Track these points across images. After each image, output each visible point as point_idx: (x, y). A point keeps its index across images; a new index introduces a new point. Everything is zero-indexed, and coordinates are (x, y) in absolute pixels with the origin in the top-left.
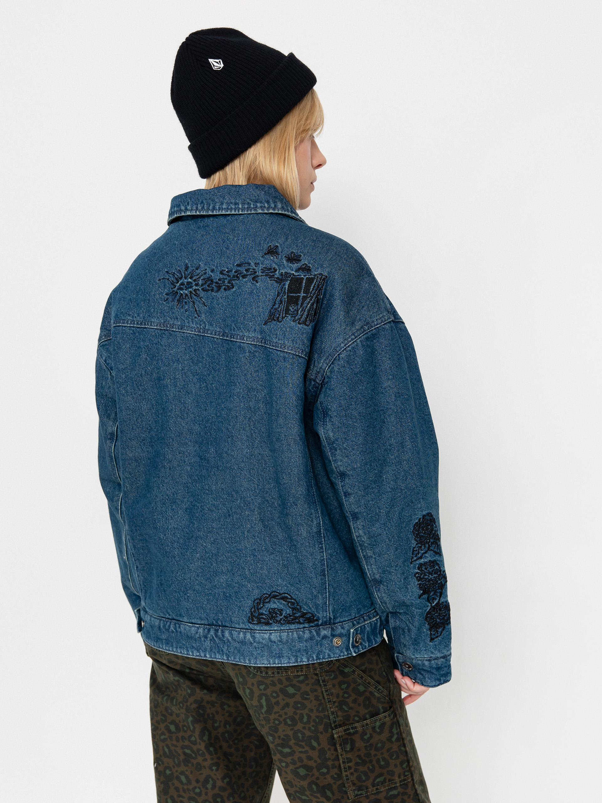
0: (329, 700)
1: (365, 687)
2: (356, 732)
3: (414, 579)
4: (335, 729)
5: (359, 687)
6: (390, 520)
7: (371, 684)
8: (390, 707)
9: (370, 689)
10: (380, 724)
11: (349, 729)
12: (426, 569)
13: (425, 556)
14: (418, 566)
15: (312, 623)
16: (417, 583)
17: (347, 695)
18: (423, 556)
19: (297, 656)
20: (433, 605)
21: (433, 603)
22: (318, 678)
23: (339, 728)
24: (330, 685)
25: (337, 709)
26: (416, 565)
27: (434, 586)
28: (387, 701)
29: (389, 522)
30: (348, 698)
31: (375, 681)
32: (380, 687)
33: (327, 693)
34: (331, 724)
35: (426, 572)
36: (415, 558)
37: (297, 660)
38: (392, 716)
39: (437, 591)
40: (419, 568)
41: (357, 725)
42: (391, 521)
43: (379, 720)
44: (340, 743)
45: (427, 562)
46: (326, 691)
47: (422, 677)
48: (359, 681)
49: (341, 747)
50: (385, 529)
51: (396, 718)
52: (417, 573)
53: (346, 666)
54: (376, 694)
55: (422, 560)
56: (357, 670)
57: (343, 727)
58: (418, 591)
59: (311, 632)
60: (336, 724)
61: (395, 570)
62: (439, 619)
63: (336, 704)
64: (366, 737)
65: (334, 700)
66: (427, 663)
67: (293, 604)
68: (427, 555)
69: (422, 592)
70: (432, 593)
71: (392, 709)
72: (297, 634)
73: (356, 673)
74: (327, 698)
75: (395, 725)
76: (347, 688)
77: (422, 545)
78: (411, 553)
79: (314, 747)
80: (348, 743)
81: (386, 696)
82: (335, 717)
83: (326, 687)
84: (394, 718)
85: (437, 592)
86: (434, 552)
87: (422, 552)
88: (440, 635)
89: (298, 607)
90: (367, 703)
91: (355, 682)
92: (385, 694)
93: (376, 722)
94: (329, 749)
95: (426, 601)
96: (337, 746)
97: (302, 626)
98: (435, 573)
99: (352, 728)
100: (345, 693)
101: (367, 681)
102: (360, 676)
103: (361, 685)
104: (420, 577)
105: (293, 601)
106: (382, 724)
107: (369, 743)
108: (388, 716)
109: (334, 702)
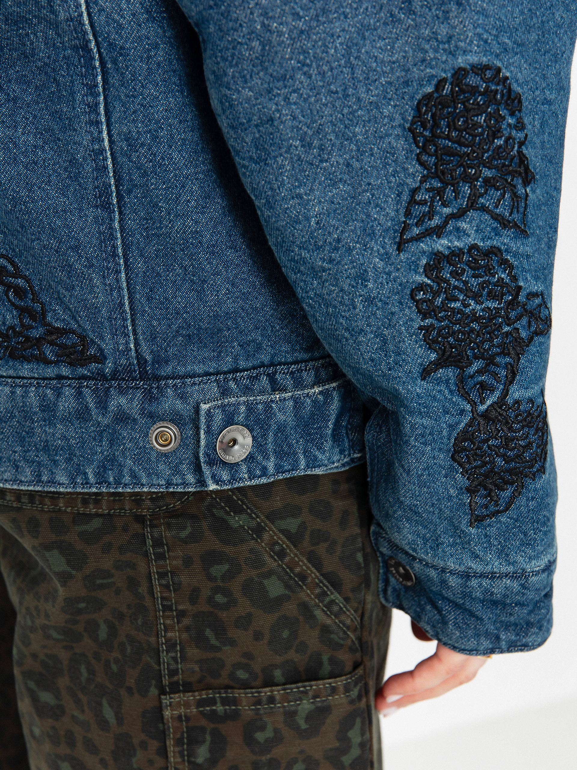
0: (165, 603)
1: (288, 587)
2: (234, 716)
3: (410, 308)
4: (170, 693)
5: (266, 582)
6: (309, 66)
7: (310, 580)
8: (356, 666)
9: (302, 595)
10: (313, 707)
11: (213, 702)
12: (455, 274)
13: (458, 229)
14: (427, 264)
15: (82, 366)
16: (418, 322)
17: (225, 600)
18: (450, 227)
19: (39, 463)
20: (482, 408)
21: (482, 402)
22: (140, 531)
23: (185, 691)
24: (175, 558)
25: (185, 635)
26: (419, 259)
27: (483, 342)
28: (349, 642)
29: (305, 74)
30: (226, 607)
31: (322, 575)
32: (335, 596)
33: (164, 582)
34: (160, 676)
35: (455, 287)
36: (416, 231)
37: (39, 476)
38: (355, 693)
39: (498, 359)
40: (428, 270)
41: (238, 693)
42: (313, 72)
43: (311, 694)
44: (178, 736)
45: (461, 250)
46: (162, 575)
47: (437, 617)
48: (271, 563)
49: (177, 749)
50: (286, 99)
51: (364, 700)
52: (421, 287)
53: (239, 510)
54: (318, 613)
55: (444, 242)
56: (271, 529)
57: (196, 694)
58: (420, 351)
59: (79, 394)
60: (176, 678)
61: (331, 261)
62: (504, 456)
63: (186, 621)
64: (260, 736)
65: (181, 607)
66: (453, 581)
67: (20, 292)
68: (464, 225)
69: (433, 356)
70: (476, 366)
71: (360, 671)
72: (37, 394)
73: (266, 536)
74: (163, 598)
75: (358, 720)
76: (229, 576)
77: (446, 184)
78: (402, 211)
79: (107, 722)
80: (204, 741)
81: (348, 628)
82: (175, 659)
83: (161, 563)
84: (359, 697)
85: (497, 365)
86: (496, 217)
87: (447, 211)
88: (507, 509)
89: (38, 307)
90: (285, 634)
91: (258, 563)
92: (348, 622)
93: (301, 699)
94: (144, 745)
95: (451, 391)
96: (168, 743)
97: (50, 371)
98: (492, 296)
99: (225, 702)
100: (216, 590)
101: (297, 570)
102: (277, 548)
103: (274, 577)
104: (431, 302)
105: (20, 282)
106: (317, 708)
107: (269, 756)
108: (342, 689)
109: (182, 614)
